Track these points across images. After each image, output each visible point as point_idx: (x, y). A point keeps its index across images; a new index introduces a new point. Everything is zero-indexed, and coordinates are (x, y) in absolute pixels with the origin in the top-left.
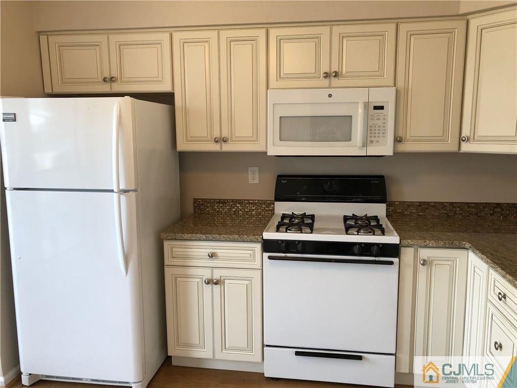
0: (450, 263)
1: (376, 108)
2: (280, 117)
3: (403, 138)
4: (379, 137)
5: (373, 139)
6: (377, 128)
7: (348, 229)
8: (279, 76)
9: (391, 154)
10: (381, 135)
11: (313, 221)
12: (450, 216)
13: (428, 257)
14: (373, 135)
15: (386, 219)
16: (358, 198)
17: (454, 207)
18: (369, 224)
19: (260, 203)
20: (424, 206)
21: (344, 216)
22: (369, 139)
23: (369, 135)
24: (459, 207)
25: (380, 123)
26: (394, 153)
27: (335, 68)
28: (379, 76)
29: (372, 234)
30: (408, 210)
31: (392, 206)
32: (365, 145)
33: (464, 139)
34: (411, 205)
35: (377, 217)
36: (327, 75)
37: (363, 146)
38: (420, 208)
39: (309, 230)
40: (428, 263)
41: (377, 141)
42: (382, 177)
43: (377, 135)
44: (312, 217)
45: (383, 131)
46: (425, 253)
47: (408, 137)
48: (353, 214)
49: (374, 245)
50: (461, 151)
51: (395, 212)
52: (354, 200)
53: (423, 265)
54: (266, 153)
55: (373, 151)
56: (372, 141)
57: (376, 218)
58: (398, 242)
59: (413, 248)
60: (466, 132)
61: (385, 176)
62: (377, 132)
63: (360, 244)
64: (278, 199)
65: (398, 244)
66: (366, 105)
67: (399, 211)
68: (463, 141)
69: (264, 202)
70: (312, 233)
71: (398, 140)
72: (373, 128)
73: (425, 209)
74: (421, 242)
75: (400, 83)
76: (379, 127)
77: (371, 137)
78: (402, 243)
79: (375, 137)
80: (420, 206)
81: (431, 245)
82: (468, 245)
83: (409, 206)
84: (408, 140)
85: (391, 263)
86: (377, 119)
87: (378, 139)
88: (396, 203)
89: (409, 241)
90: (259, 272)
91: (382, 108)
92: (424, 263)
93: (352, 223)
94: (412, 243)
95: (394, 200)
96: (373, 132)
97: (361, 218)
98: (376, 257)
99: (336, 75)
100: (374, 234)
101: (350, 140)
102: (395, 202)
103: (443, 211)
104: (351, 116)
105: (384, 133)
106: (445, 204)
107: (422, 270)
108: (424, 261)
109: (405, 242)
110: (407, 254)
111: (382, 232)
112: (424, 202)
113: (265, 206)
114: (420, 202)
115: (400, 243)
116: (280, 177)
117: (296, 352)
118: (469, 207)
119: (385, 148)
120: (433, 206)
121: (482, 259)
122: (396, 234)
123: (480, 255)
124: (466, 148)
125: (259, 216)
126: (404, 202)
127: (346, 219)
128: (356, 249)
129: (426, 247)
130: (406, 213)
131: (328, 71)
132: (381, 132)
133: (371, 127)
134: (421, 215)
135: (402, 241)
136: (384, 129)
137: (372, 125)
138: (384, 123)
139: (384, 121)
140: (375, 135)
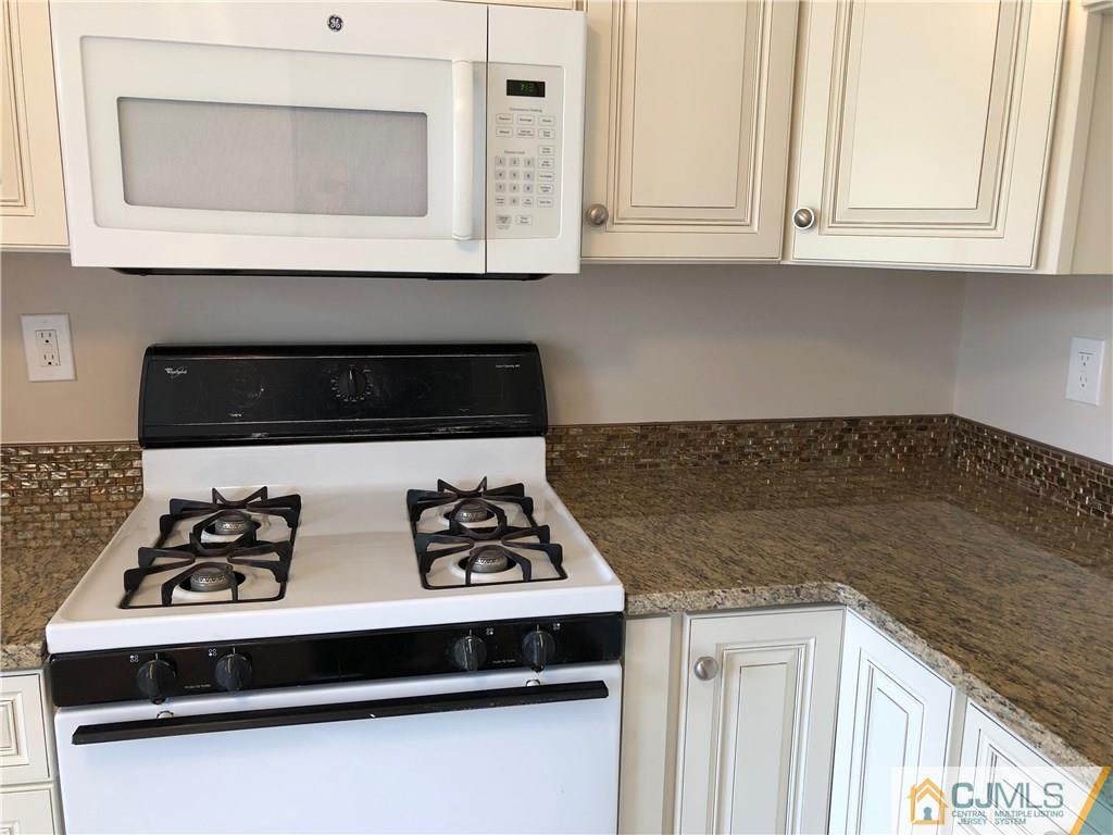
0: (785, 656)
1: (515, 88)
2: (120, 100)
3: (610, 214)
4: (528, 203)
5: (508, 210)
6: (522, 169)
9: (574, 269)
10: (536, 195)
11: (294, 524)
12: (727, 463)
14: (508, 195)
16: (456, 422)
17: (738, 435)
19: (87, 456)
20: (654, 436)
21: (410, 494)
22: (494, 211)
23: (492, 194)
24: (752, 435)
25: (529, 147)
26: (582, 266)
29: (516, 573)
30: (608, 453)
31: (560, 443)
32: (480, 231)
33: (803, 218)
34: (615, 433)
35: (520, 487)
37: (474, 237)
38: (645, 443)
40: (719, 667)
41: (524, 221)
42: (530, 349)
43: (521, 195)
44: (290, 507)
45: (545, 182)
46: (707, 634)
47: (624, 209)
48: (441, 484)
49: (534, 628)
50: (789, 262)
51: (572, 460)
52: (442, 430)
53: (704, 676)
55: (508, 256)
56: (504, 219)
57: (515, 493)
58: (619, 607)
59: (669, 619)
60: (807, 195)
61: (534, 342)
62: (521, 182)
63: (478, 628)
64: (153, 438)
65: (619, 614)
66: (482, 71)
67: (580, 455)
68: (801, 224)
69: (102, 451)
70: (281, 598)
71: (594, 219)
72: (508, 169)
73: (658, 445)
74: (697, 597)
76: (529, 163)
77: (500, 201)
78: (630, 609)
79: (514, 201)
80: (645, 437)
81: (728, 604)
82: (847, 593)
83: (610, 438)
84: (623, 221)
85: (597, 690)
86: (523, 133)
87: (526, 211)
88: (573, 432)
89: (657, 595)
91: (537, 89)
92: (707, 669)
94: (666, 603)
95: (566, 421)
96: (507, 181)
97: (469, 498)
98: (538, 669)
100: (527, 578)
101: (424, 213)
102: (568, 427)
103: (706, 450)
104: (424, 115)
105: (546, 190)
106: (714, 427)
108: (708, 662)
109: (642, 602)
110: (648, 642)
111: (555, 564)
113: (106, 466)
115: (626, 609)
116: (157, 354)
118: (779, 434)
119: (552, 246)
120: (683, 435)
121: (934, 666)
122: (606, 572)
123: (921, 646)
124: (808, 248)
125: (87, 507)
126: (596, 427)
127: (418, 503)
128: (466, 648)
129: (713, 610)
130: (603, 460)
132: (536, 183)
133: (501, 162)
134: (645, 466)
135: (630, 599)
136: (545, 171)
137: (502, 154)
138: (547, 150)
139: (547, 142)
140: (515, 195)
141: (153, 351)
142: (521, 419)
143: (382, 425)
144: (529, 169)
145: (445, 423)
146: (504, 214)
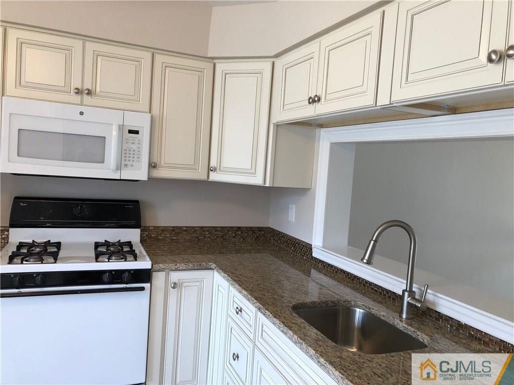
0: (198, 284)
1: (130, 132)
2: (19, 130)
3: (158, 165)
4: (133, 161)
5: (127, 163)
6: (132, 153)
7: (97, 257)
8: (20, 84)
9: (146, 179)
10: (135, 159)
11: (59, 249)
12: (200, 239)
13: (179, 280)
14: (127, 159)
15: (140, 245)
16: (111, 223)
17: (204, 231)
18: (122, 250)
20: (176, 231)
21: (96, 243)
22: (123, 163)
23: (123, 158)
24: (208, 231)
25: (134, 147)
26: (148, 178)
27: (88, 85)
28: (134, 100)
29: (124, 260)
30: (162, 235)
31: (146, 231)
32: (119, 168)
33: (212, 169)
34: (164, 229)
35: (130, 242)
36: (78, 92)
37: (117, 169)
38: (174, 232)
39: (52, 260)
40: (178, 286)
41: (132, 166)
42: (137, 202)
43: (131, 159)
44: (58, 245)
45: (138, 156)
46: (175, 276)
47: (162, 163)
48: (105, 241)
49: (125, 272)
50: (210, 180)
51: (149, 237)
52: (107, 225)
53: (174, 288)
55: (127, 175)
56: (126, 165)
57: (129, 244)
58: (150, 268)
59: (164, 272)
60: (213, 163)
61: (139, 200)
62: (131, 156)
63: (110, 271)
64: (14, 225)
65: (150, 269)
66: (121, 128)
67: (153, 236)
68: (211, 171)
70: (55, 262)
71: (152, 166)
72: (128, 152)
73: (178, 233)
74: (172, 266)
75: (156, 110)
76: (134, 151)
77: (126, 160)
78: (153, 268)
79: (129, 160)
80: (174, 231)
81: (181, 268)
82: (213, 266)
83: (163, 231)
84: (162, 167)
85: (142, 289)
86: (133, 143)
87: (133, 163)
88: (151, 228)
89: (161, 265)
91: (137, 132)
92: (175, 286)
93: (103, 250)
94: (164, 267)
95: (148, 225)
96: (128, 155)
97: (113, 244)
98: (127, 284)
99: (89, 93)
100: (126, 261)
101: (103, 162)
102: (149, 227)
103: (193, 235)
104: (105, 137)
105: (138, 158)
106: (196, 228)
107: (173, 293)
108: (175, 284)
109: (157, 267)
110: (159, 278)
111: (134, 258)
112: (177, 227)
114: (173, 227)
115: (152, 268)
116: (18, 199)
118: (216, 231)
119: (140, 173)
120: (186, 231)
121: (224, 277)
122: (148, 259)
123: (223, 274)
124: (214, 177)
126: (158, 227)
127: (97, 245)
128: (106, 277)
129: (177, 270)
130: (160, 237)
131: (79, 87)
132: (136, 156)
133: (126, 150)
134: (174, 239)
135: (153, 266)
136: (138, 153)
137: (126, 148)
138: (139, 148)
139: (139, 146)
140: (129, 159)
141: (16, 198)
142: (133, 222)
143: (88, 223)
144: (134, 152)
145: (108, 223)
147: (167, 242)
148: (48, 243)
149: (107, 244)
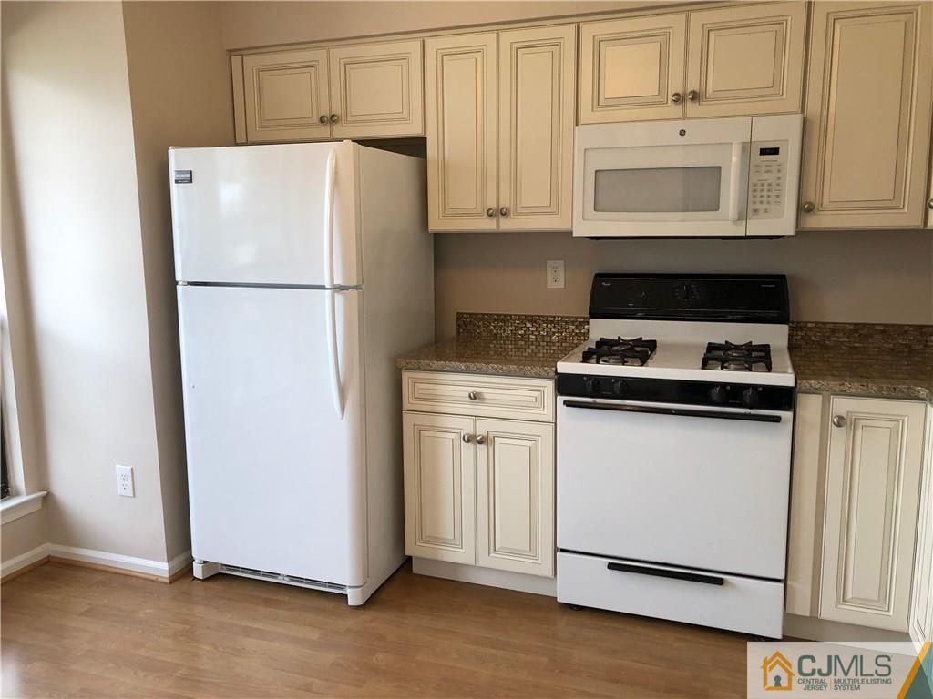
0: (890, 424)
1: (764, 152)
2: (596, 172)
3: (816, 205)
4: (769, 203)
5: (758, 206)
6: (766, 188)
7: (705, 365)
8: (597, 102)
9: (792, 233)
10: (773, 199)
11: (652, 350)
13: (848, 412)
14: (758, 199)
15: (786, 351)
16: (737, 314)
17: (923, 333)
18: (758, 356)
19: (566, 322)
20: (861, 331)
21: (709, 344)
22: (751, 207)
23: (751, 199)
25: (770, 178)
26: (797, 233)
27: (693, 85)
28: (773, 95)
29: (747, 369)
30: (832, 339)
31: (801, 331)
32: (742, 216)
33: (932, 204)
34: (836, 328)
35: (768, 345)
36: (679, 98)
37: (740, 219)
38: (856, 335)
39: (639, 362)
40: (849, 423)
41: (766, 211)
42: (783, 277)
43: (765, 199)
44: (651, 345)
45: (777, 193)
46: (842, 405)
47: (826, 202)
48: (726, 342)
49: (748, 388)
50: (929, 228)
51: (807, 340)
52: (729, 317)
53: (839, 425)
54: (572, 233)
55: (757, 227)
56: (756, 211)
57: (765, 348)
58: (792, 384)
59: (820, 397)
61: (784, 273)
62: (765, 193)
63: (722, 385)
64: (593, 315)
65: (792, 387)
66: (746, 148)
67: (814, 339)
68: (932, 208)
69: (572, 320)
70: (642, 365)
71: (804, 208)
72: (759, 188)
73: (866, 336)
74: (835, 385)
75: (813, 106)
76: (769, 185)
77: (755, 203)
78: (798, 386)
79: (761, 202)
80: (856, 331)
81: (852, 390)
82: (924, 393)
83: (833, 330)
84: (825, 209)
85: (777, 420)
86: (767, 172)
87: (767, 207)
88: (809, 325)
89: (812, 382)
90: (551, 427)
91: (775, 151)
92: (841, 422)
93: (716, 355)
94: (818, 386)
95: (805, 319)
96: (758, 194)
97: (738, 348)
98: (751, 408)
99: (696, 97)
100: (751, 371)
101: (717, 210)
102: (807, 323)
103: (900, 341)
104: (720, 167)
105: (778, 196)
106: (906, 328)
107: (837, 437)
108: (841, 418)
109: (804, 384)
110: (810, 406)
111: (767, 367)
112: (864, 325)
113: (574, 327)
114: (855, 324)
115: (796, 386)
116: (599, 277)
117: (610, 564)
119: (781, 222)
120: (882, 332)
122: (791, 371)
125: (564, 344)
126: (825, 324)
127: (711, 348)
128: (715, 393)
129: (844, 393)
130: (828, 343)
131: (680, 91)
132: (773, 194)
133: (755, 185)
135: (799, 382)
136: (778, 188)
137: (755, 182)
138: (779, 178)
139: (780, 175)
140: (762, 199)
141: (597, 275)
142: (774, 313)
143: (699, 312)
144: (769, 187)
145: (731, 314)
146: (756, 208)
147: (841, 352)
148: (639, 341)
149: (728, 347)
